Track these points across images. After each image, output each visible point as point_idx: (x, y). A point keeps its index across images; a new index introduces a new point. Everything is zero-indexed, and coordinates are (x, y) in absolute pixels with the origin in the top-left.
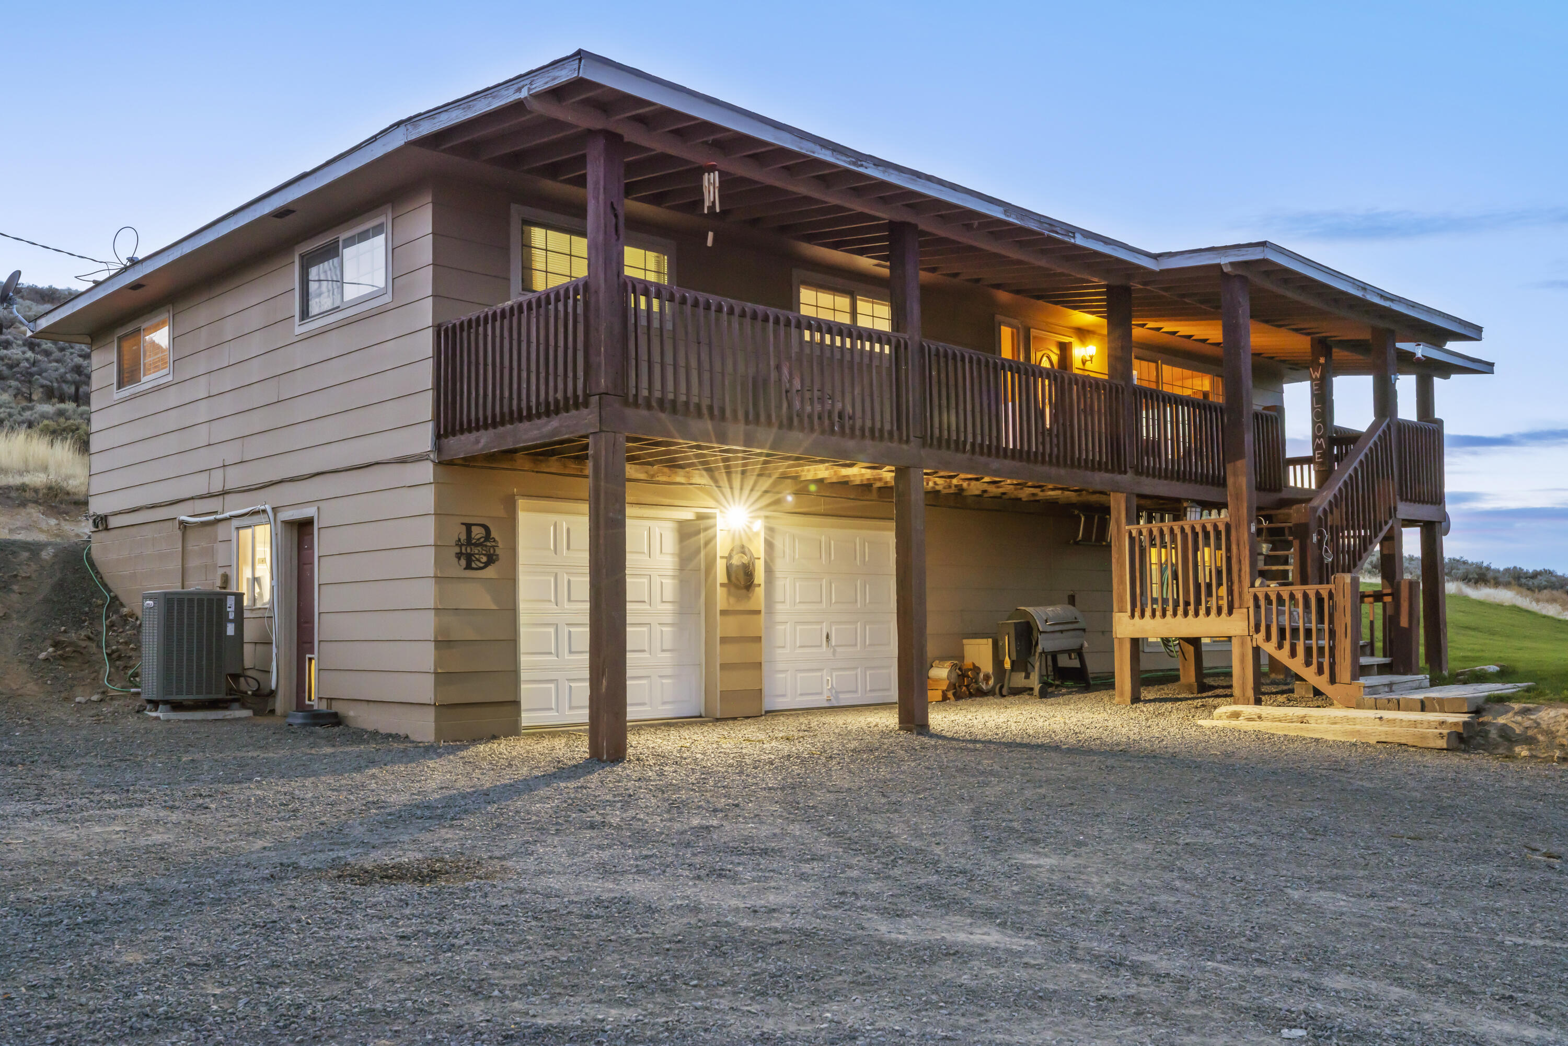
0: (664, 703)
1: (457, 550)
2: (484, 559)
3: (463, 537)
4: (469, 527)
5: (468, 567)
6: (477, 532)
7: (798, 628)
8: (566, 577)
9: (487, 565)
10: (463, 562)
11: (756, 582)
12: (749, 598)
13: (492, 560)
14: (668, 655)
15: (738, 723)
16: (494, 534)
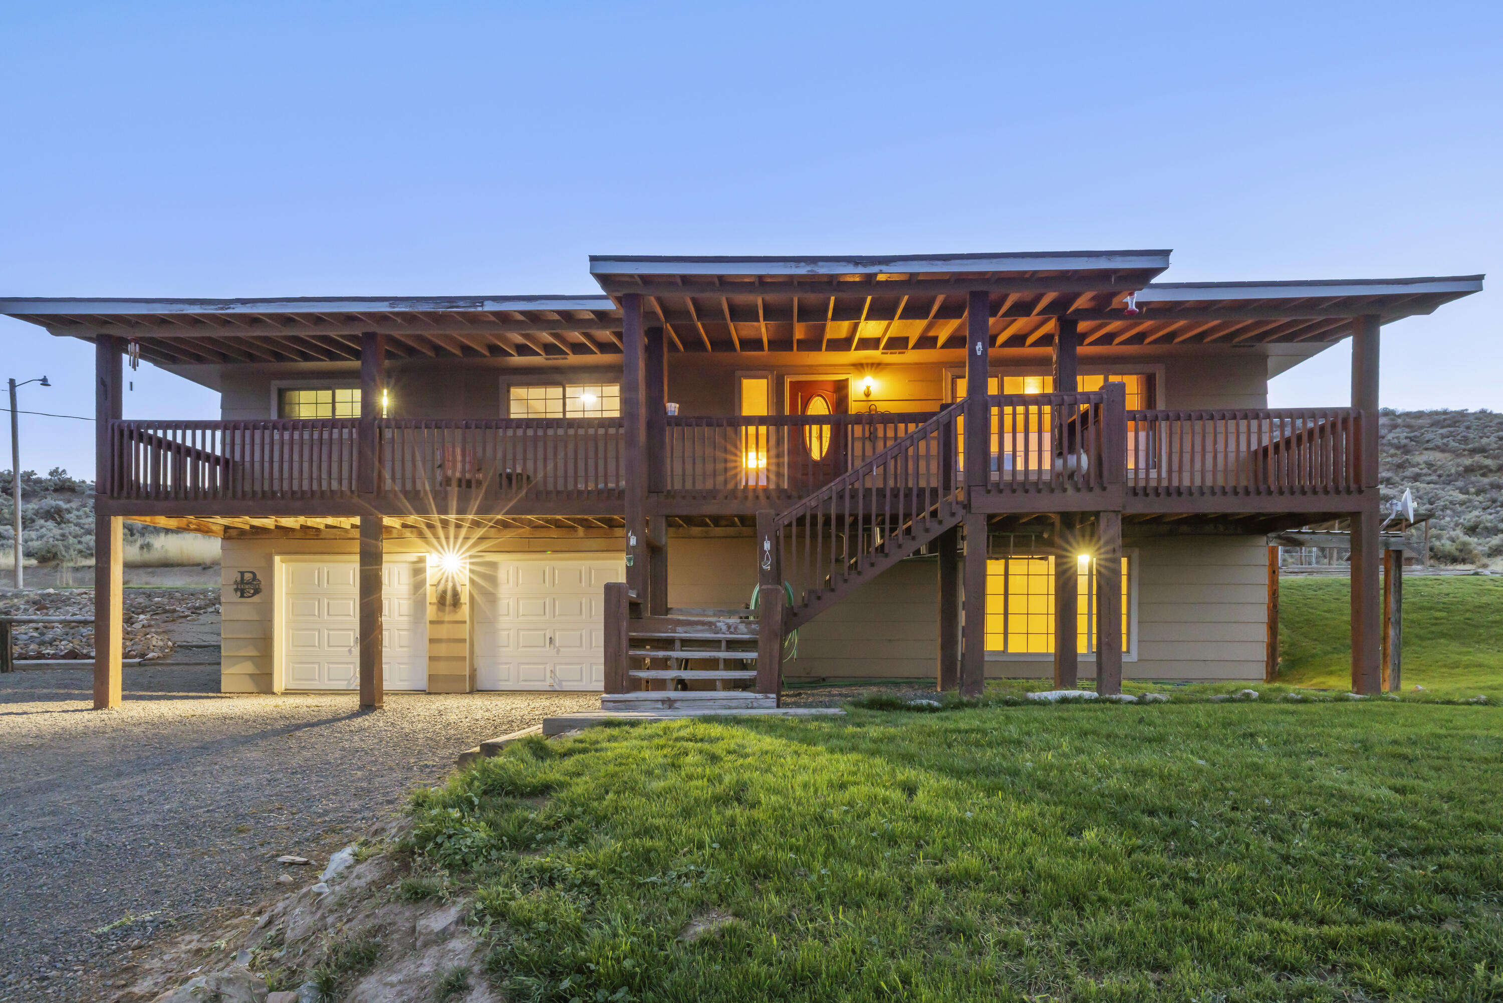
0: (401, 680)
1: (235, 587)
2: (252, 591)
3: (239, 579)
4: (242, 573)
5: (242, 596)
6: (248, 576)
7: (521, 633)
8: (326, 601)
9: (253, 595)
10: (239, 594)
11: (462, 601)
12: (456, 612)
13: (257, 591)
14: (405, 649)
15: (450, 696)
16: (258, 577)
